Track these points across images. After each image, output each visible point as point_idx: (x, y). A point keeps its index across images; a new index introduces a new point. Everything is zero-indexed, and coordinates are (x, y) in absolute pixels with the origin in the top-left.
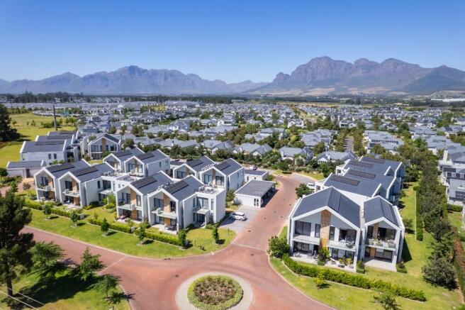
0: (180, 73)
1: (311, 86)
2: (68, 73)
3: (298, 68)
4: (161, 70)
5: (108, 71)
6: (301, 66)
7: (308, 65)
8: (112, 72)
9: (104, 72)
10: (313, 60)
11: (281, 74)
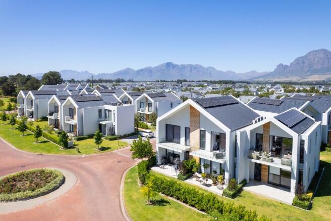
0: (201, 66)
1: (308, 73)
2: (128, 68)
3: (296, 60)
4: (188, 65)
5: (153, 67)
6: (298, 58)
7: (306, 57)
8: (155, 67)
9: (151, 67)
10: (310, 52)
11: (281, 65)
